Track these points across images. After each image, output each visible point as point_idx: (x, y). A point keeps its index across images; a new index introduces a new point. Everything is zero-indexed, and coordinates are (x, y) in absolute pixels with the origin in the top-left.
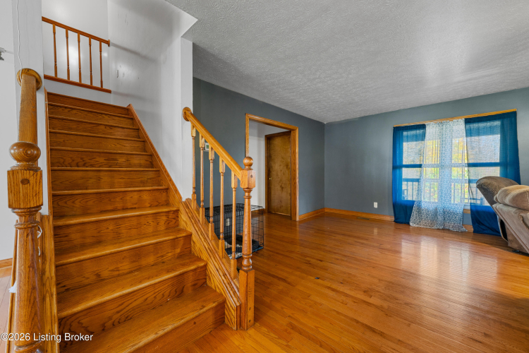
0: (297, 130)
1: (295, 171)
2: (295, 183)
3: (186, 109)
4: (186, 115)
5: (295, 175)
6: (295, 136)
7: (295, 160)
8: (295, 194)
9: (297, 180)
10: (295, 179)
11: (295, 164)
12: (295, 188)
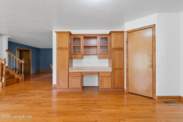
0: (31, 50)
1: (30, 61)
2: (30, 64)
3: (7, 50)
4: (7, 51)
5: (30, 62)
6: (30, 52)
7: (30, 58)
8: (30, 67)
9: (31, 63)
10: (30, 63)
11: (30, 59)
12: (30, 65)
